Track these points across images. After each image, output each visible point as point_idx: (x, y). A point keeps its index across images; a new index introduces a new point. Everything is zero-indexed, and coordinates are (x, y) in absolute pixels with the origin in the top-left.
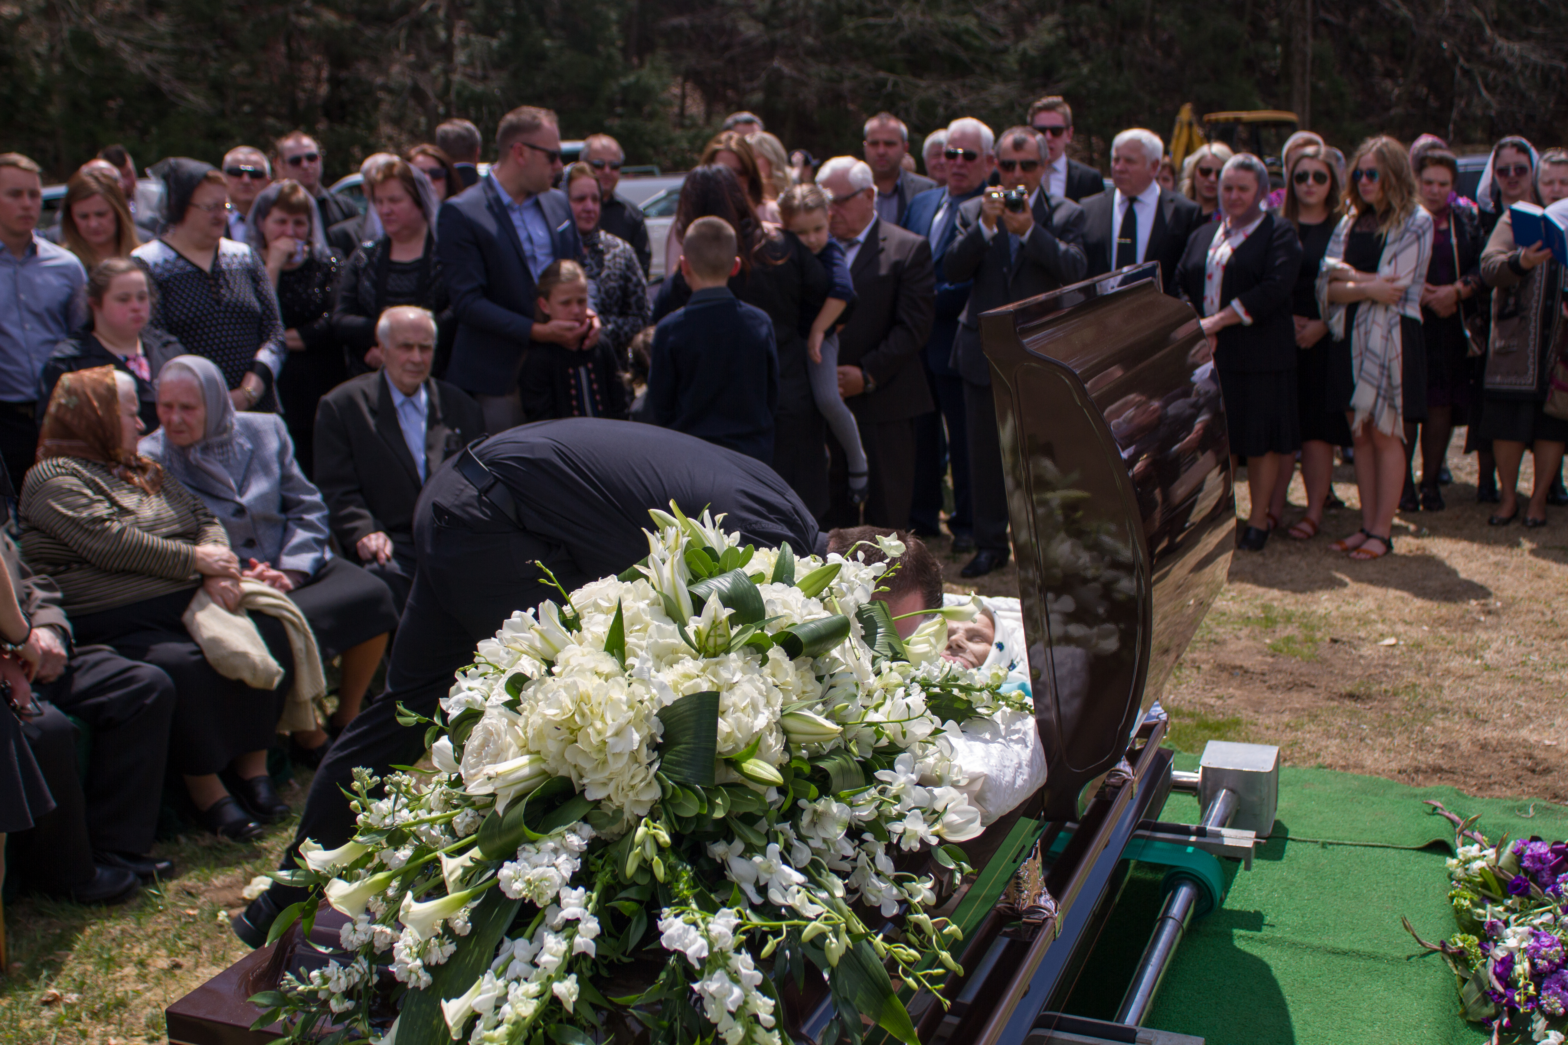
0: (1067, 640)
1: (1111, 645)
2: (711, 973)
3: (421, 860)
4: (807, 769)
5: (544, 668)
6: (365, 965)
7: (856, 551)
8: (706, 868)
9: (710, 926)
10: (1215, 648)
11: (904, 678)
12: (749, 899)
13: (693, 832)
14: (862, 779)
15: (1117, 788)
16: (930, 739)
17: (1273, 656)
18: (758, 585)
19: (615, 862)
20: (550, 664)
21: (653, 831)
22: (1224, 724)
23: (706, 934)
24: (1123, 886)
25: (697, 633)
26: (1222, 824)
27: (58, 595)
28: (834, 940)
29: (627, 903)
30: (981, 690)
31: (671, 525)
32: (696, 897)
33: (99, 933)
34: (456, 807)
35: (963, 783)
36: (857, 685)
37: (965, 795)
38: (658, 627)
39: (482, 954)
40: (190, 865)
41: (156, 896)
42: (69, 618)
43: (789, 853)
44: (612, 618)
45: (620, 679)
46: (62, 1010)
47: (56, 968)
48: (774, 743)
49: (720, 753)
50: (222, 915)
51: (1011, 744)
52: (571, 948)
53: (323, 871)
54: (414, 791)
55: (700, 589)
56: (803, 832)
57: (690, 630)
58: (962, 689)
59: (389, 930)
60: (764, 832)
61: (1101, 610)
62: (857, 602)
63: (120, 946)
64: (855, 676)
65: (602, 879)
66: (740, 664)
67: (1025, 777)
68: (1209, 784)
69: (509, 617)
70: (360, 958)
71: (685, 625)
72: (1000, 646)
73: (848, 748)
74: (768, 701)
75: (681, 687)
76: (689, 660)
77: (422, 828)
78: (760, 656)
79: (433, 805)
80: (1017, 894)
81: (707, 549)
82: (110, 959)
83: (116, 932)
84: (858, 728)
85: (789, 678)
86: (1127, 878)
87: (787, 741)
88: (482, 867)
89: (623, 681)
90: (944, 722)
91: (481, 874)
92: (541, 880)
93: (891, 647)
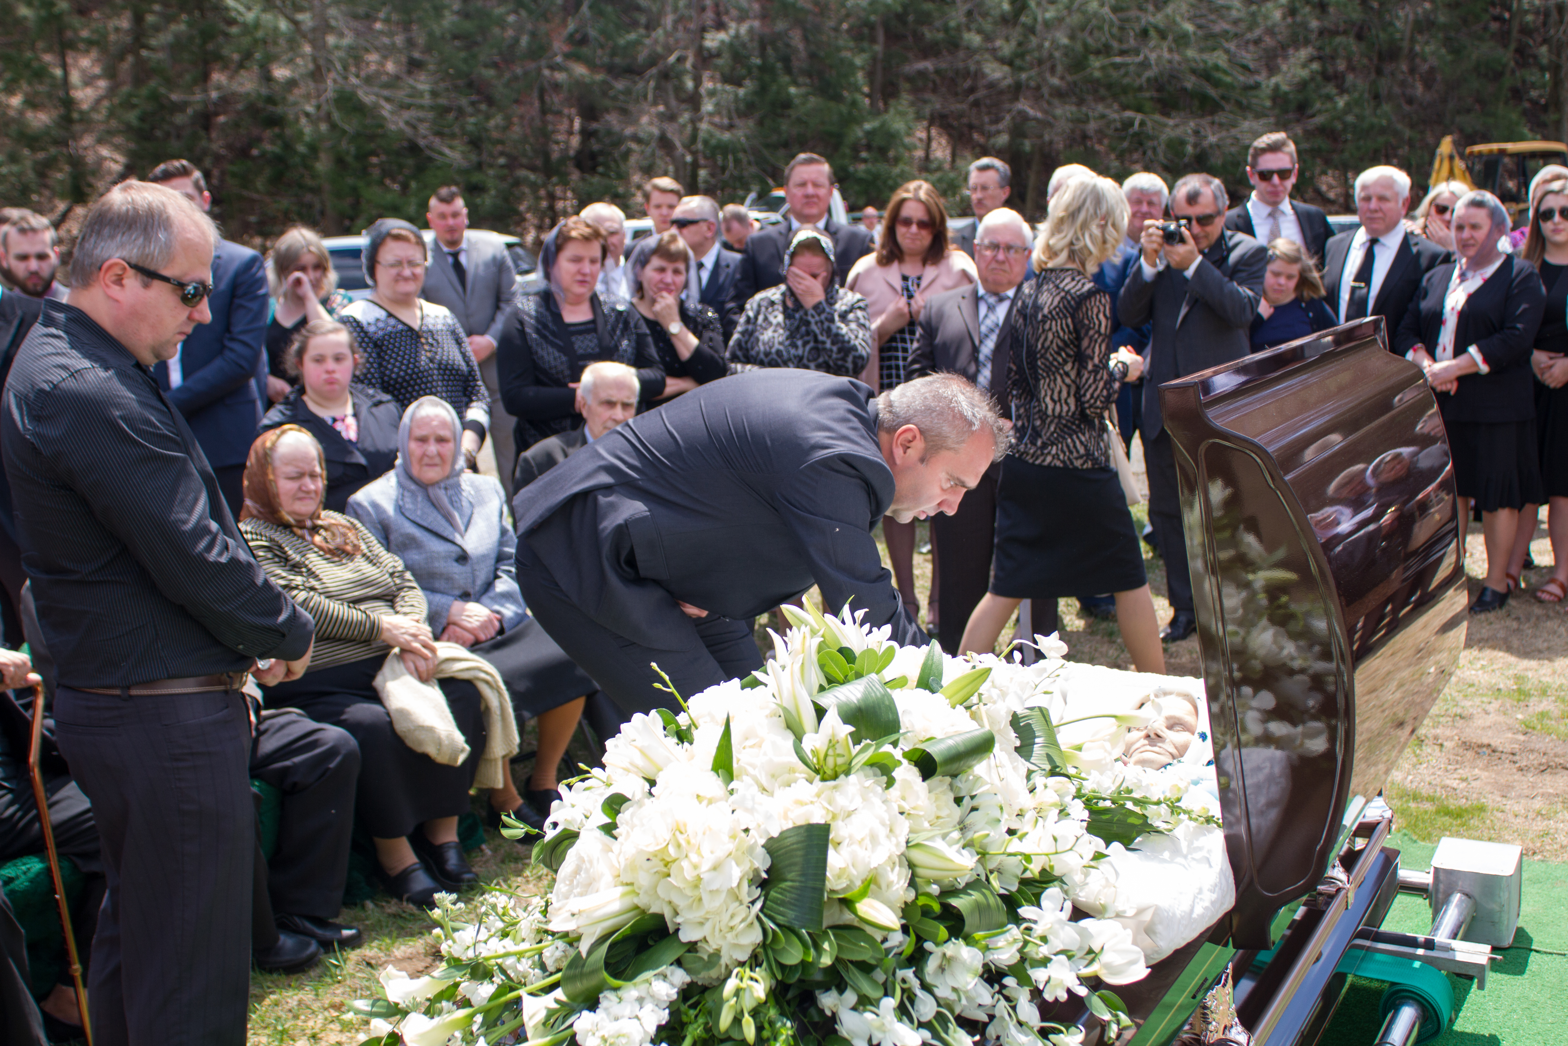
0: (1266, 740)
1: (1318, 745)
3: (503, 999)
4: (936, 907)
5: (647, 786)
7: (1011, 652)
8: (816, 1018)
10: (1460, 723)
11: (1062, 797)
13: (801, 981)
14: (1004, 918)
15: (1331, 897)
16: (1093, 863)
17: (1525, 734)
18: (895, 693)
19: (710, 1013)
20: (652, 783)
21: (746, 983)
22: (1466, 810)
24: (1341, 998)
25: (815, 753)
26: (1454, 936)
30: (1158, 803)
31: (801, 623)
33: (276, 1004)
35: (1130, 913)
36: (1001, 808)
37: (1129, 932)
38: (773, 742)
40: (374, 934)
41: (336, 966)
43: (912, 1003)
44: (721, 729)
45: (724, 804)
48: (897, 880)
49: (833, 891)
53: (402, 1005)
54: (513, 914)
55: (826, 699)
56: (929, 979)
57: (806, 747)
60: (880, 982)
61: (1311, 703)
62: (1010, 709)
63: (296, 1017)
64: (999, 797)
65: (694, 1031)
66: (861, 787)
67: (1207, 904)
68: (1441, 887)
71: (803, 740)
72: (1203, 736)
73: (987, 879)
74: (891, 831)
75: (791, 815)
76: (803, 783)
77: (510, 961)
78: (885, 778)
79: (524, 934)
80: (1203, 1026)
81: (844, 651)
82: (282, 1032)
83: (293, 1003)
84: (999, 858)
85: (920, 803)
86: (1344, 990)
87: (913, 876)
88: (568, 1010)
89: (725, 807)
90: (1108, 845)
91: (566, 1017)
92: (619, 1036)
93: (1050, 759)
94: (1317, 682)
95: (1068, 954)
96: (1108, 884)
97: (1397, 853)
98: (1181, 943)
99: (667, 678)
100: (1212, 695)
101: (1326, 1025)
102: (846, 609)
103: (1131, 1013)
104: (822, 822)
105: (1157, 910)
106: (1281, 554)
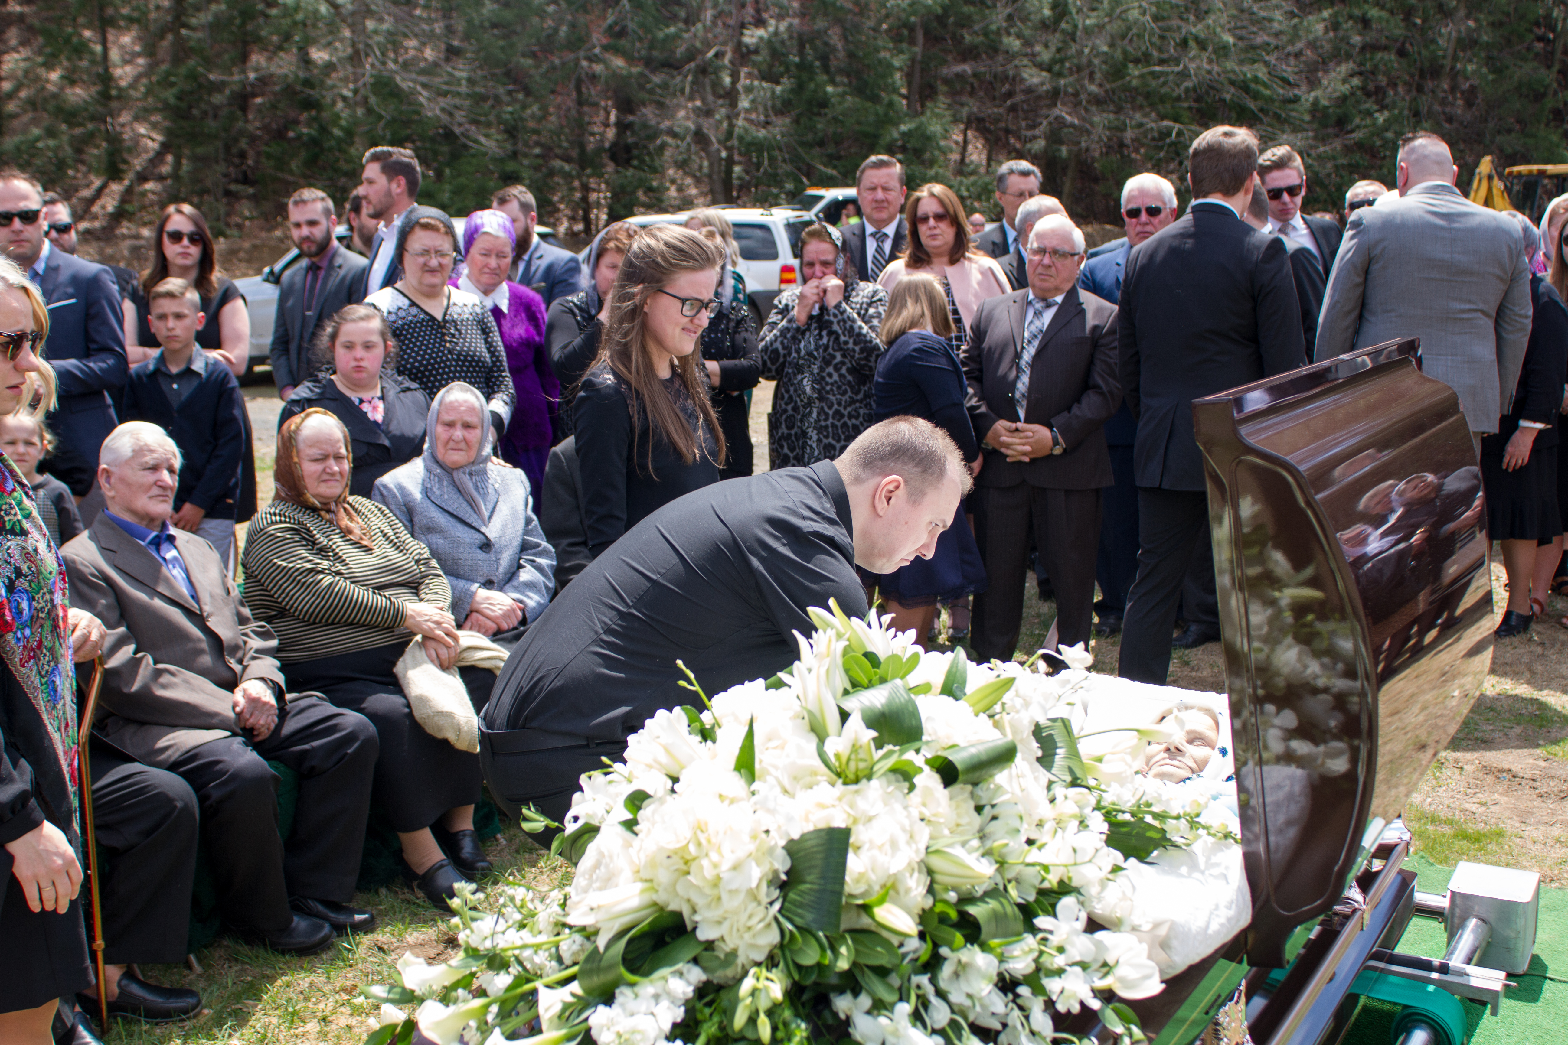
0: (1288, 758)
1: (1339, 765)
4: (953, 915)
5: (669, 783)
8: (830, 1021)
11: (1082, 808)
13: (816, 984)
14: (1020, 926)
15: (1347, 918)
16: (1110, 876)
17: (1546, 760)
18: (919, 700)
19: (725, 1012)
20: (675, 780)
21: (763, 983)
22: (1485, 835)
24: (1353, 1019)
25: (837, 756)
26: (1469, 961)
31: (827, 625)
33: (288, 985)
35: (1146, 927)
36: (1021, 818)
37: (1145, 947)
38: (797, 744)
40: (387, 919)
41: (349, 950)
43: (927, 1009)
44: (744, 731)
45: (745, 804)
47: (242, 1018)
48: (916, 886)
49: (851, 896)
53: (418, 992)
54: (531, 906)
55: (850, 703)
56: (943, 985)
57: (829, 750)
60: (895, 987)
61: (1333, 723)
62: (1033, 719)
63: (307, 999)
64: (1020, 807)
65: (709, 1030)
66: (882, 792)
67: (1223, 920)
68: (1458, 911)
69: (652, 716)
71: (825, 742)
72: (1224, 752)
73: (1005, 889)
74: (911, 837)
75: (813, 818)
76: (825, 786)
77: (527, 953)
78: (907, 784)
79: (541, 926)
80: (1214, 1042)
81: (868, 655)
82: (295, 1013)
83: (304, 985)
84: (1018, 868)
85: (941, 810)
86: (1356, 1011)
87: (932, 882)
88: (585, 1003)
89: (747, 806)
90: (1126, 858)
91: (581, 1012)
92: (633, 1032)
93: (1071, 771)
94: (1340, 701)
95: (1084, 966)
97: (1414, 875)
98: (1195, 958)
99: (692, 676)
100: (1235, 711)
103: (1144, 1027)
104: (843, 825)
105: (1173, 926)
106: (1309, 572)
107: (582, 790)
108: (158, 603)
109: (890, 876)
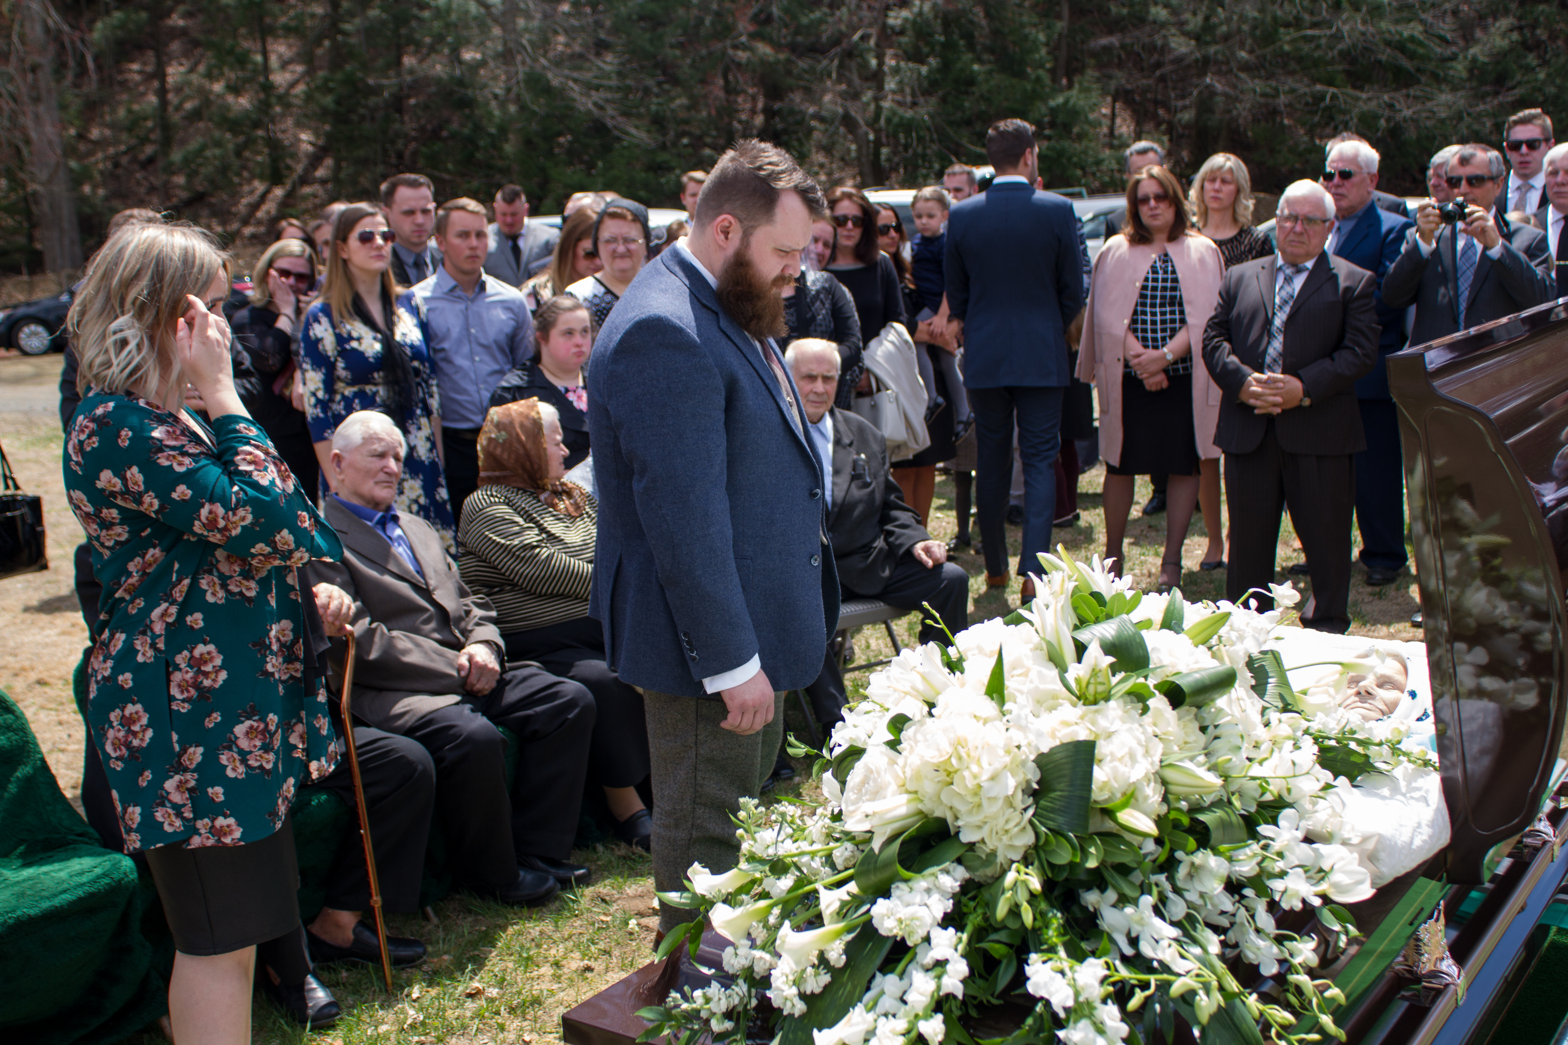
0: (1479, 693)
1: (1529, 700)
2: (1076, 1022)
3: (801, 891)
4: (1185, 821)
5: (926, 709)
6: (745, 988)
8: (1079, 915)
9: (1077, 976)
11: (1294, 731)
12: (1120, 950)
13: (1067, 880)
14: (1244, 833)
15: (1536, 850)
16: (1321, 794)
18: (1144, 633)
19: (987, 905)
20: (931, 705)
21: (1023, 877)
23: (1073, 984)
24: (1542, 950)
25: (1078, 681)
27: (494, 614)
28: (1205, 997)
29: (997, 946)
31: (1057, 568)
32: (1066, 945)
34: (837, 840)
35: (1355, 841)
36: (1243, 736)
37: (1356, 854)
38: (1039, 673)
39: (855, 987)
40: (606, 874)
41: (573, 901)
42: (503, 635)
43: (1164, 905)
44: (993, 661)
45: (998, 723)
46: (484, 1003)
47: (479, 962)
48: (1153, 795)
49: (1095, 802)
50: (633, 923)
51: (1412, 802)
52: (939, 988)
53: (708, 896)
54: (798, 822)
55: (1084, 636)
56: (1180, 884)
57: (1070, 677)
58: (1360, 742)
59: (767, 957)
60: (1138, 883)
61: (1521, 662)
62: (1246, 651)
63: (538, 946)
64: (1240, 727)
65: (974, 920)
66: (1120, 712)
67: (1425, 837)
70: (740, 981)
71: (1066, 671)
72: (1413, 695)
73: (1230, 800)
74: (1147, 751)
75: (1059, 735)
76: (1068, 707)
77: (803, 860)
79: (813, 837)
80: (1416, 957)
81: (1094, 594)
82: (529, 958)
83: (535, 933)
84: (1241, 782)
85: (1171, 728)
86: (1546, 944)
87: (1166, 792)
88: (863, 899)
89: (1001, 725)
90: (1335, 778)
91: (857, 908)
92: (913, 918)
93: (1282, 697)
94: (1526, 641)
95: (1303, 869)
96: (1335, 814)
98: (1401, 871)
99: (937, 615)
101: (1531, 970)
102: (1096, 557)
103: (1358, 926)
104: (1088, 739)
105: (1381, 838)
106: (1495, 519)
107: (843, 720)
108: (388, 579)
109: (1130, 785)
